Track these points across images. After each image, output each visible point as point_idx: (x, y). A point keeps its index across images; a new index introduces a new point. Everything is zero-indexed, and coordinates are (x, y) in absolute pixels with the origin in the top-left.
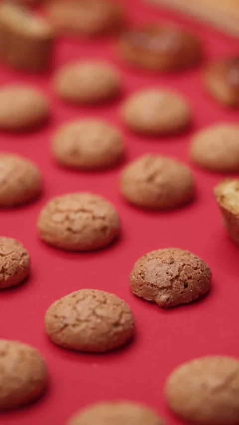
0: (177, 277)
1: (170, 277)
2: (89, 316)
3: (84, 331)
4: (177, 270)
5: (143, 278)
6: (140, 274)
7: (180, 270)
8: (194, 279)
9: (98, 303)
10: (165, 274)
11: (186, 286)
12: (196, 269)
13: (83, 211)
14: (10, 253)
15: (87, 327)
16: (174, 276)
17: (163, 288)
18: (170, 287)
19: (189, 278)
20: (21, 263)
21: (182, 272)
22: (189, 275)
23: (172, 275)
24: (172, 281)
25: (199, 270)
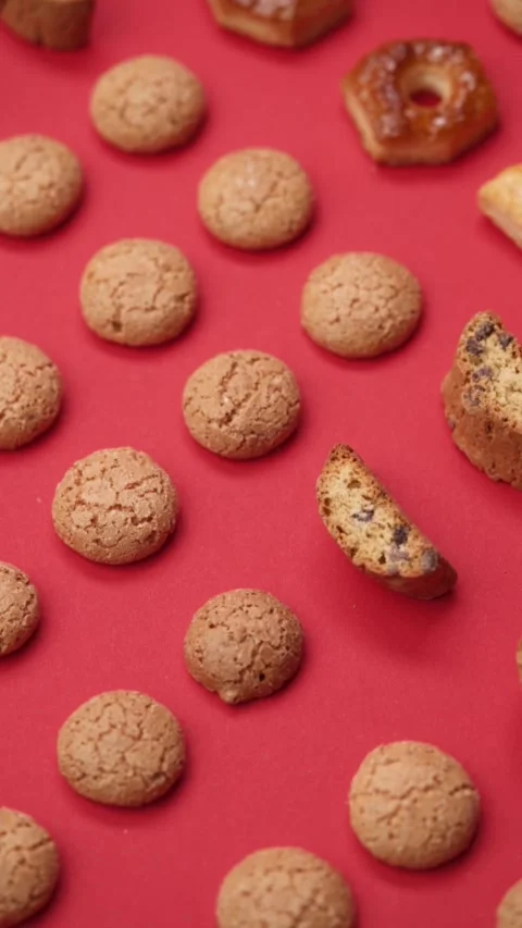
0: (249, 667)
1: (239, 667)
2: (116, 764)
3: (108, 787)
4: (249, 654)
5: (201, 659)
6: (197, 651)
7: (254, 654)
8: (276, 665)
9: (130, 741)
10: (231, 661)
11: (262, 677)
12: (278, 648)
13: (118, 507)
14: (8, 610)
15: (113, 781)
16: (245, 666)
17: (229, 681)
18: (240, 681)
19: (267, 666)
20: (24, 623)
21: (258, 658)
22: (267, 662)
23: (241, 664)
24: (242, 672)
25: (283, 650)
